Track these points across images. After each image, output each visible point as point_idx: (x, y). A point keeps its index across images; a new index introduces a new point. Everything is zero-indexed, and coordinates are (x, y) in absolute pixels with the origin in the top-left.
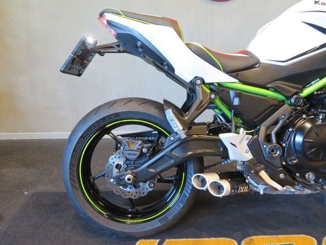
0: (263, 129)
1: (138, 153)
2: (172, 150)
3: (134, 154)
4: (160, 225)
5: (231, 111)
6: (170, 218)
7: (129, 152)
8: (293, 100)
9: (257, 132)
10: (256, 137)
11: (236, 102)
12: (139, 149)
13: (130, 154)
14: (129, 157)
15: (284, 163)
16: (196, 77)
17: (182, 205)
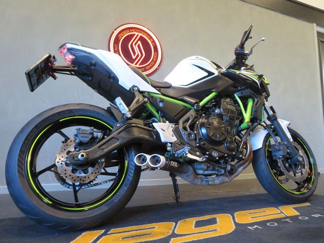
0: (181, 122)
1: (91, 136)
2: (119, 133)
3: (87, 137)
4: (107, 208)
5: (158, 112)
6: (116, 201)
7: (83, 135)
8: (195, 107)
9: (178, 124)
10: (177, 126)
11: (161, 105)
12: (91, 133)
13: (83, 137)
14: (82, 139)
15: (198, 145)
16: (133, 86)
17: (126, 188)
